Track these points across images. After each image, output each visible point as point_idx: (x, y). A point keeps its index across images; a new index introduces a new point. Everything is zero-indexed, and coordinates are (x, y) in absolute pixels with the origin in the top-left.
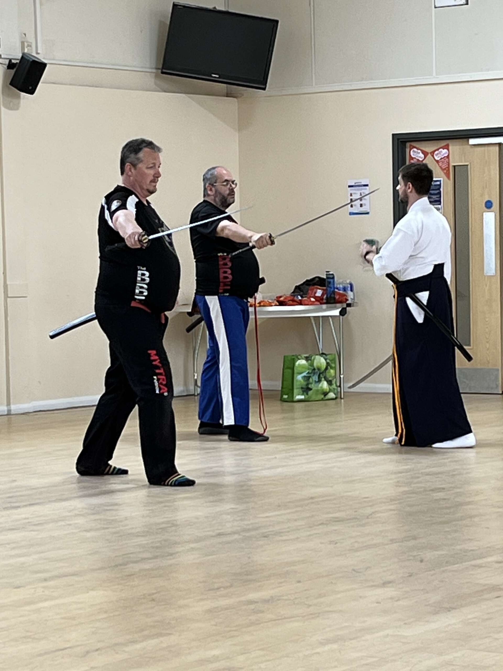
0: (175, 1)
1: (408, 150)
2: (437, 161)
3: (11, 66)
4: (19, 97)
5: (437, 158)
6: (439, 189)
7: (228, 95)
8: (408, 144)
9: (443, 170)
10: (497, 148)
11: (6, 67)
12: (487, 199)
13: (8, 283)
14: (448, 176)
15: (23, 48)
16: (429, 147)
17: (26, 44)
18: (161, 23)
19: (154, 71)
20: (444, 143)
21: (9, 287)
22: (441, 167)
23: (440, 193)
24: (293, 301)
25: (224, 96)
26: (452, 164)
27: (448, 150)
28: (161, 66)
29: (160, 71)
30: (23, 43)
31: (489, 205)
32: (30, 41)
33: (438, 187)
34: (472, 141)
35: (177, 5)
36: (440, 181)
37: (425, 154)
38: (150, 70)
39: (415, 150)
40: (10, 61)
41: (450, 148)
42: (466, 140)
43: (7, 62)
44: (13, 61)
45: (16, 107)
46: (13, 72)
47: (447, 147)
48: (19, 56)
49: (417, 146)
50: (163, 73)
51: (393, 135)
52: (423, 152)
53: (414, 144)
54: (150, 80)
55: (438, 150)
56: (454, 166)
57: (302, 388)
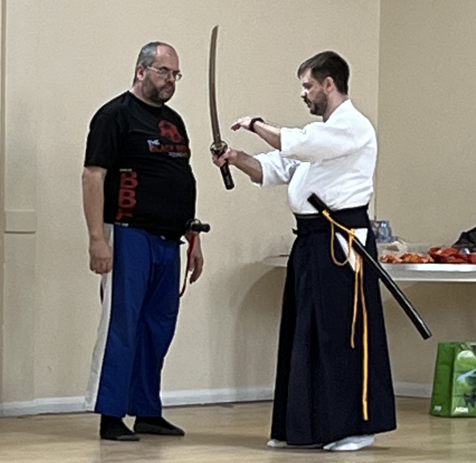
24: (457, 256)
57: (465, 396)
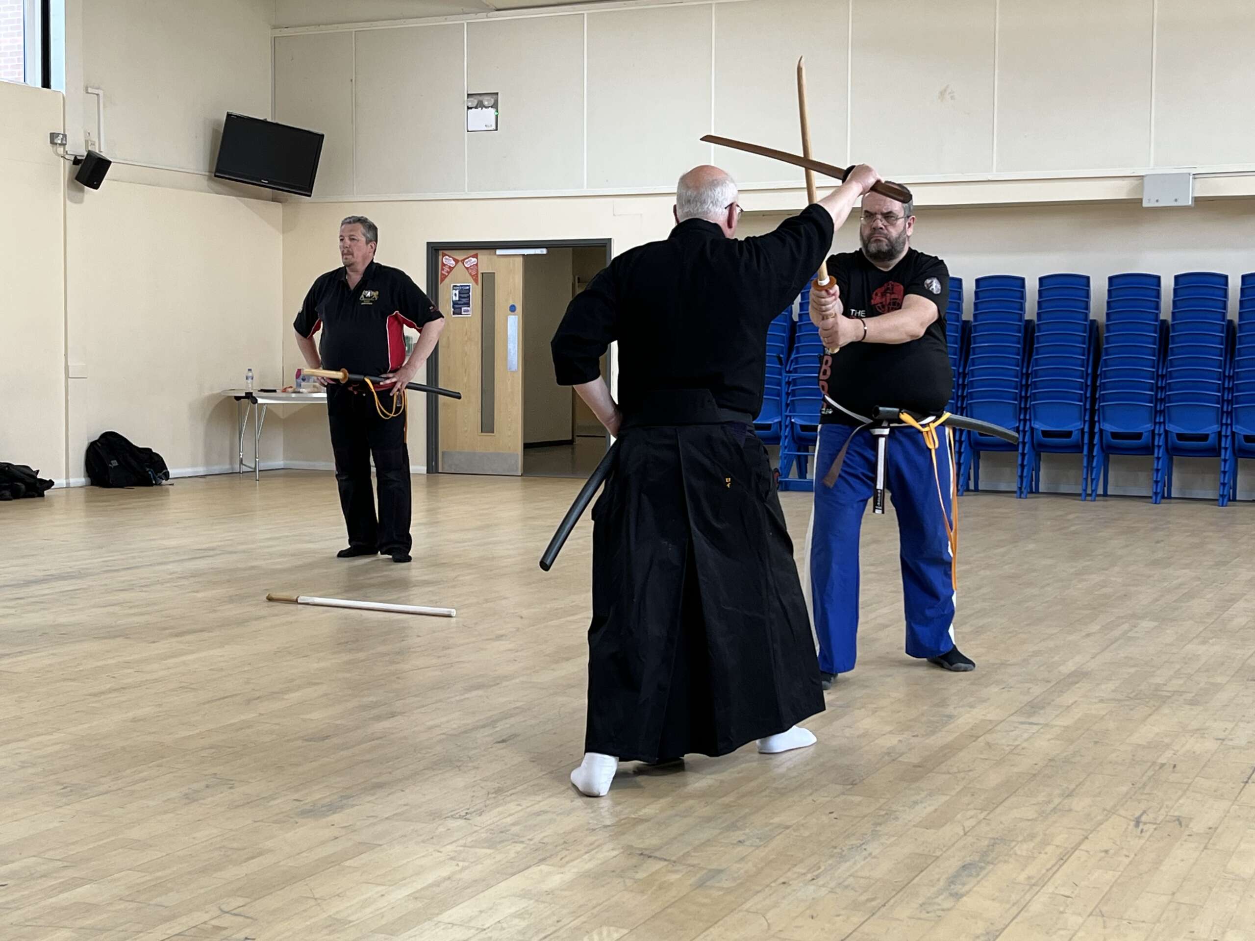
0: (230, 111)
1: (440, 257)
2: (467, 268)
3: (76, 162)
4: (82, 191)
5: (466, 265)
6: (469, 293)
7: (274, 200)
8: (440, 252)
9: (472, 276)
10: (521, 259)
11: (72, 163)
12: (511, 303)
13: (69, 364)
14: (476, 281)
15: (87, 146)
16: (460, 255)
17: (90, 144)
18: (215, 131)
19: (207, 174)
20: (473, 252)
21: (70, 368)
22: (470, 274)
23: (469, 297)
25: (269, 200)
26: (480, 271)
27: (477, 258)
28: (214, 170)
29: (213, 175)
30: (87, 142)
31: (513, 309)
32: (94, 140)
33: (467, 291)
34: (499, 252)
35: (231, 115)
36: (469, 286)
37: (456, 261)
38: (204, 173)
39: (447, 257)
40: (76, 157)
41: (479, 257)
42: (493, 251)
43: (72, 158)
44: (79, 158)
45: (81, 201)
46: (79, 167)
47: (476, 256)
48: (85, 154)
49: (449, 254)
50: (216, 176)
51: (428, 243)
52: (455, 260)
53: (446, 252)
54: (204, 182)
55: (468, 258)
56: (482, 274)
